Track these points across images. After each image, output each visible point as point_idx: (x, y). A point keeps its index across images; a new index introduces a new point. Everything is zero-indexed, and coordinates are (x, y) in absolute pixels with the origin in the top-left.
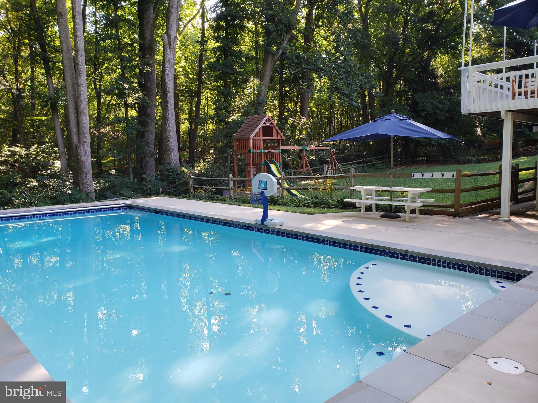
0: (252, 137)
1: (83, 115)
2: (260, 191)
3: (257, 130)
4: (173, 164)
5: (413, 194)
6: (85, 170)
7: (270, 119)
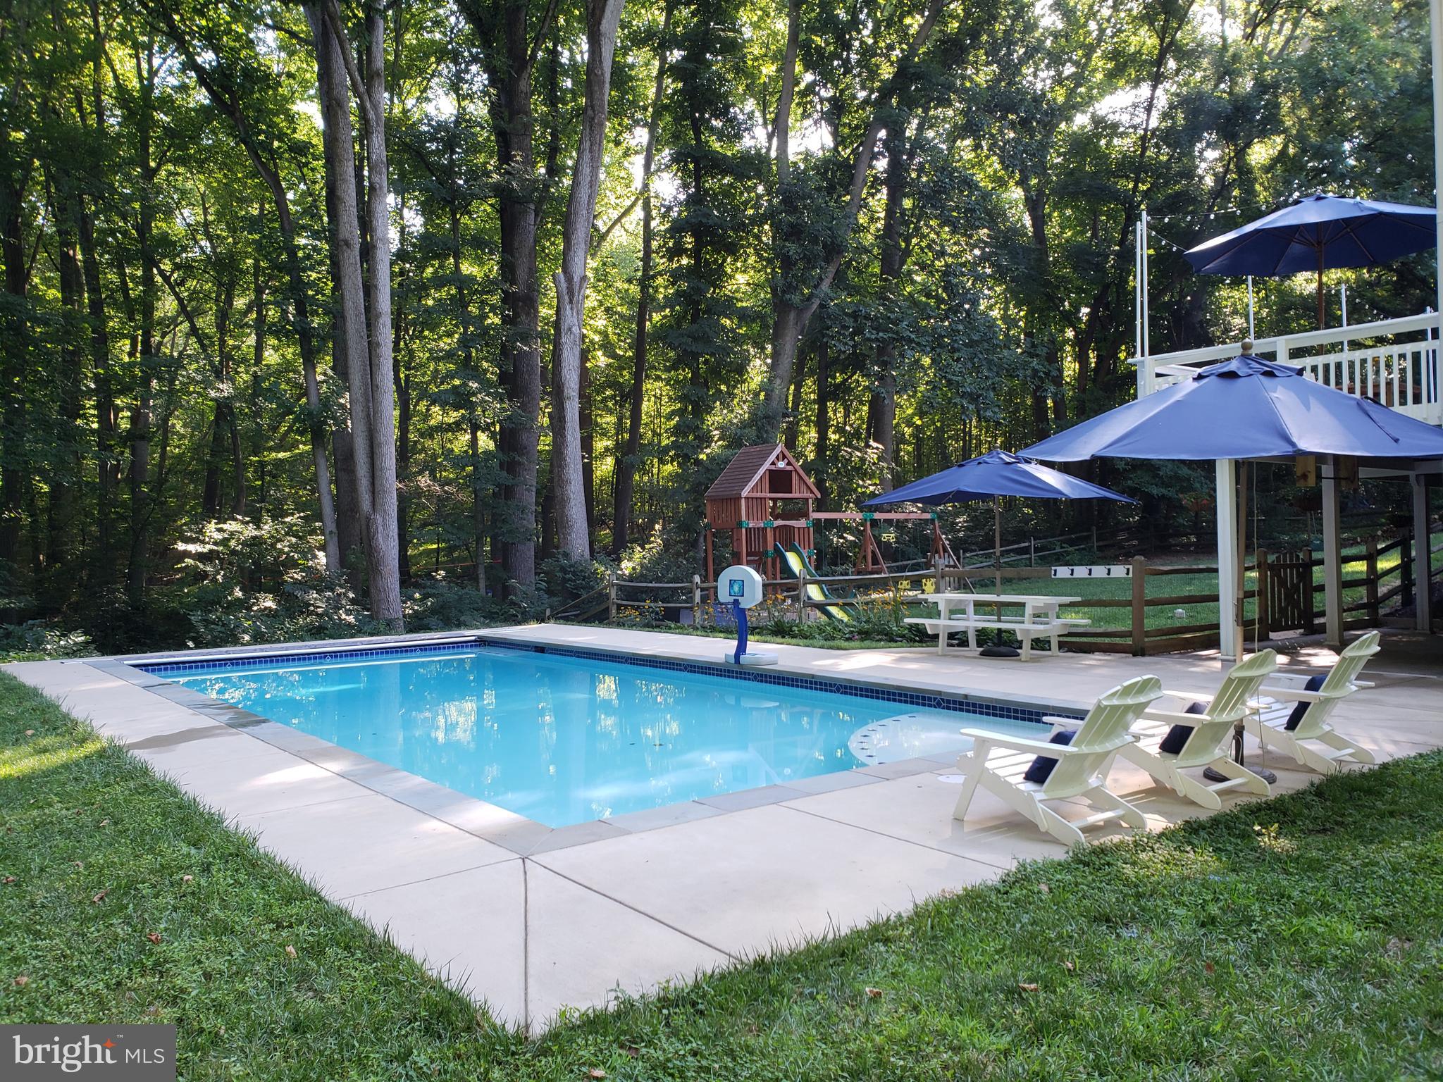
0: (745, 493)
1: (384, 450)
2: (731, 599)
3: (757, 477)
4: (575, 558)
5: (1033, 608)
6: (385, 570)
7: (787, 453)
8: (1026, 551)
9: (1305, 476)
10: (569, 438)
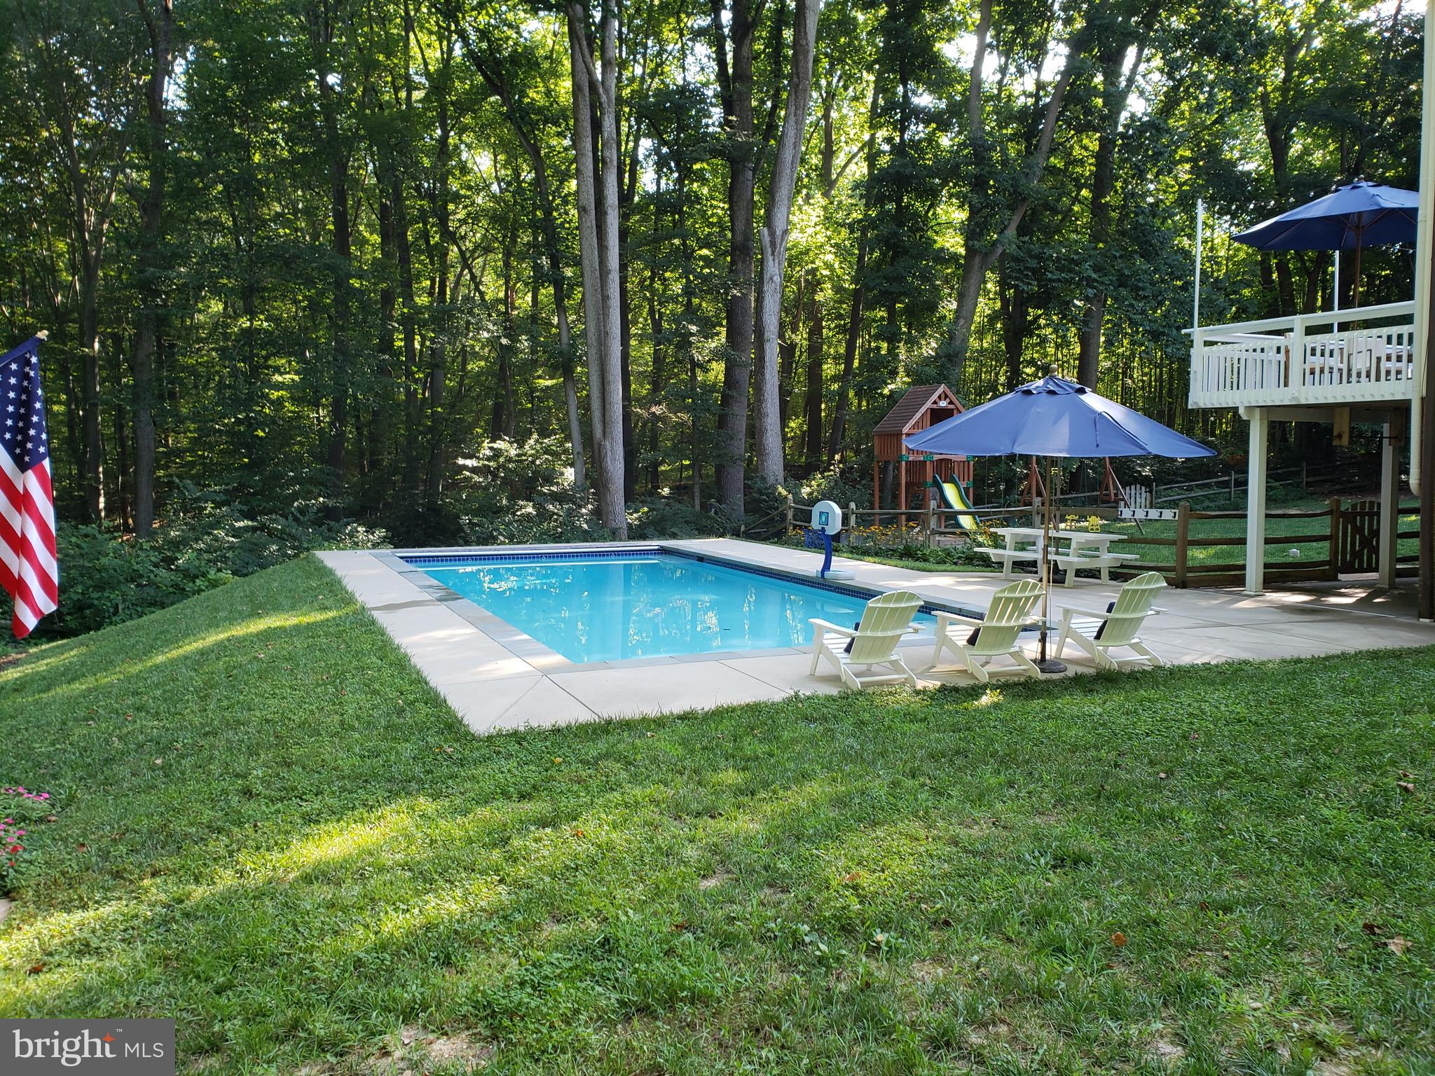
0: (906, 430)
1: (613, 387)
2: (820, 527)
3: (918, 415)
5: (1078, 543)
6: (612, 487)
7: (949, 393)
9: (1340, 436)
10: (767, 376)
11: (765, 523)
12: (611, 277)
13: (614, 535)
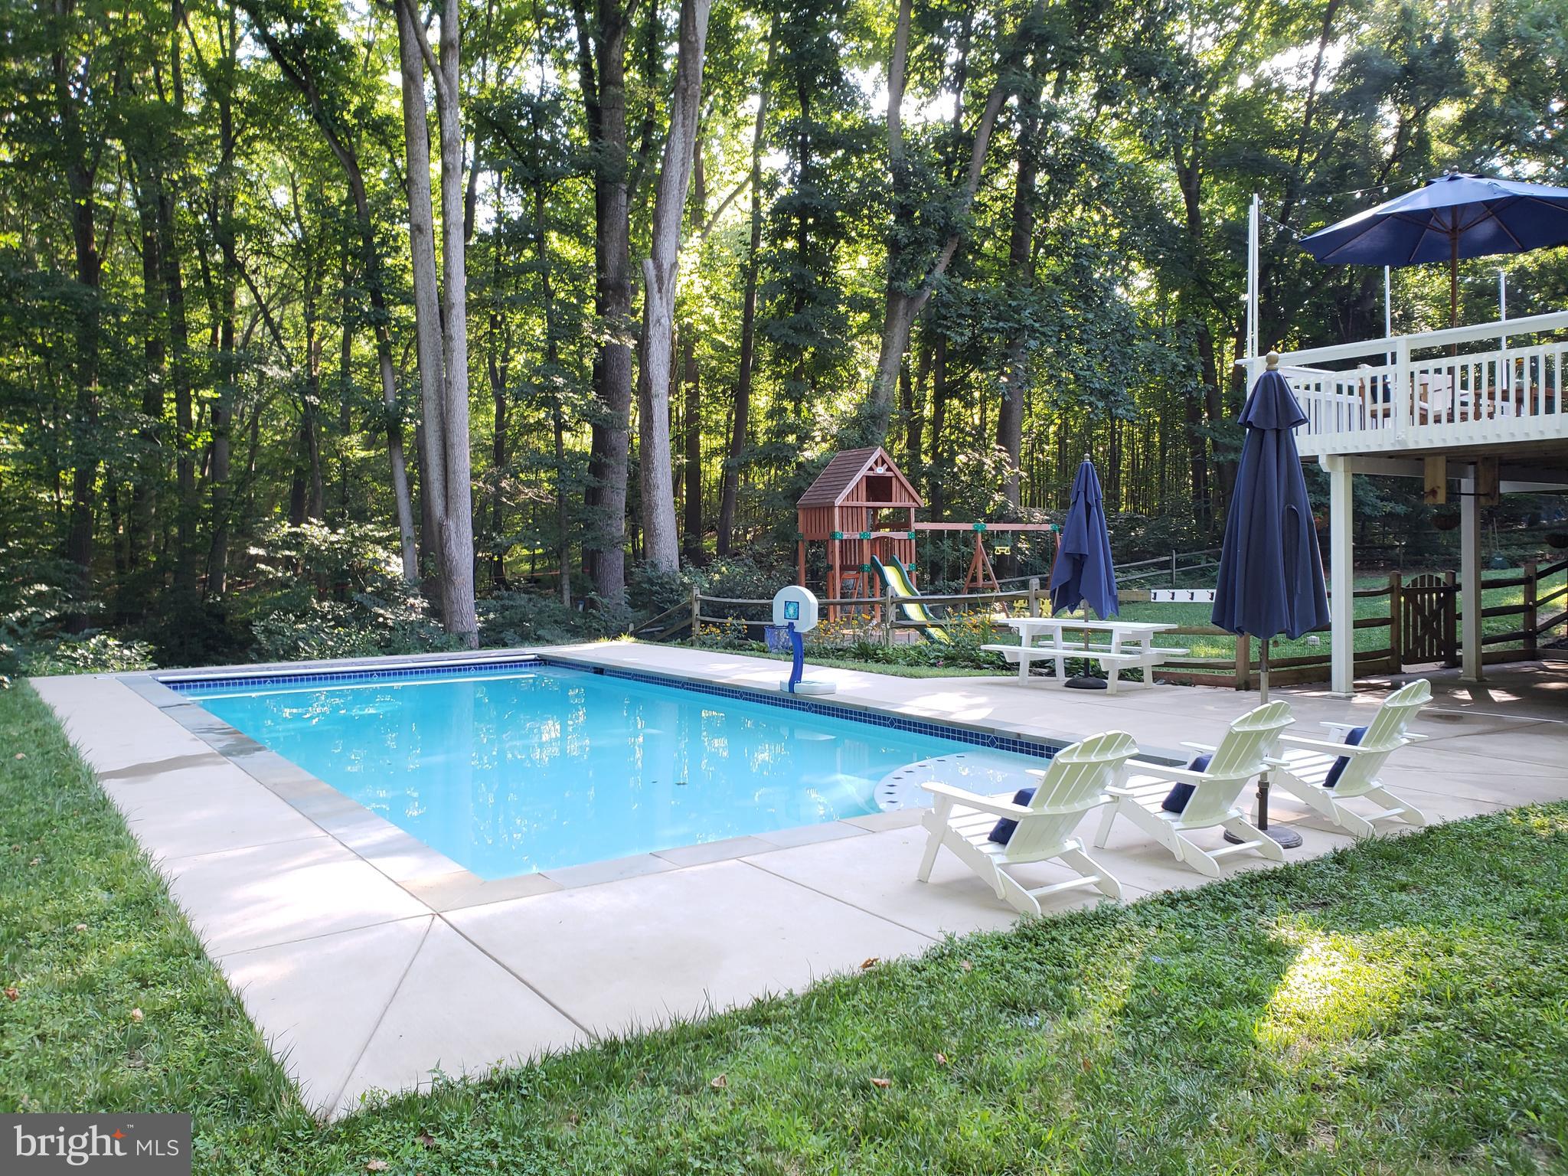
0: (838, 502)
1: (457, 452)
2: (786, 623)
3: (852, 484)
4: (664, 567)
5: (1121, 635)
6: (457, 580)
7: (886, 457)
8: (1165, 565)
9: (1434, 492)
10: (657, 440)
11: (660, 621)
12: (454, 312)
13: (462, 641)
